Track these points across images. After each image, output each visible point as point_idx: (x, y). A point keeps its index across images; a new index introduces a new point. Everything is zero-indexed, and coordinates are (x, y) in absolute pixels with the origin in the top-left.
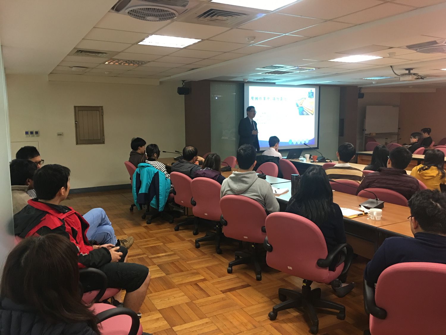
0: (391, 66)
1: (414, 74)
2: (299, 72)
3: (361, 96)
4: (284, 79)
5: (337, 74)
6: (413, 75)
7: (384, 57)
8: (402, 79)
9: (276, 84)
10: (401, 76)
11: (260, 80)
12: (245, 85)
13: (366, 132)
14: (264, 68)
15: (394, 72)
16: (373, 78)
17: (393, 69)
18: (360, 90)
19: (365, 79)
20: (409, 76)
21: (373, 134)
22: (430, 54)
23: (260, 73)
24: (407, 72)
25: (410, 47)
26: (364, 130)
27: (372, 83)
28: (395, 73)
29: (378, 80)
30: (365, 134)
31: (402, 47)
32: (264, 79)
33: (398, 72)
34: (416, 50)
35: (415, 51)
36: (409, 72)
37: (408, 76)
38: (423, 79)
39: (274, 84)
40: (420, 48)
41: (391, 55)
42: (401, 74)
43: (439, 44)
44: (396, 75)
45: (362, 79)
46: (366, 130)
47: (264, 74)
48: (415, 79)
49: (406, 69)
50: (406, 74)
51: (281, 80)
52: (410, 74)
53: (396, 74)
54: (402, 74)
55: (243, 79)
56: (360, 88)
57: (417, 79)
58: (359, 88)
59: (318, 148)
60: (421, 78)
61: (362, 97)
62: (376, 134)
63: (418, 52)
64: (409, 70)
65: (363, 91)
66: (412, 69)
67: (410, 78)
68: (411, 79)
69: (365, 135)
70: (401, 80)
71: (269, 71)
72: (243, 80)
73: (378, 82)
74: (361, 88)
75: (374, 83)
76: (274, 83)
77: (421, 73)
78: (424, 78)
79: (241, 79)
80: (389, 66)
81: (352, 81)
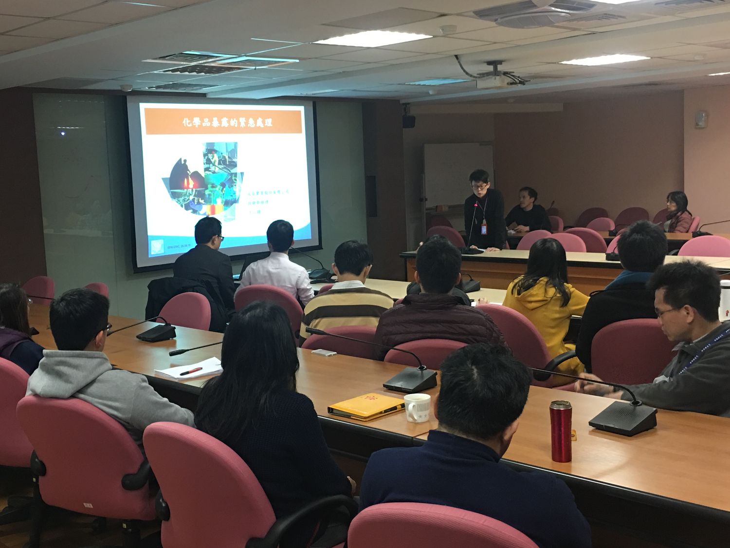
0: (456, 56)
1: (505, 74)
2: (254, 68)
3: (410, 122)
4: (224, 86)
5: (345, 74)
6: (503, 76)
7: (434, 37)
8: (481, 84)
9: (209, 96)
10: (479, 77)
11: (165, 87)
12: (129, 98)
13: (429, 204)
14: (163, 58)
15: (462, 68)
16: (427, 83)
17: (461, 62)
18: (405, 109)
19: (411, 83)
20: (495, 79)
21: (444, 209)
22: (523, 30)
23: (161, 72)
24: (491, 68)
25: (482, 14)
26: (422, 200)
27: (429, 93)
28: (464, 71)
29: (440, 86)
30: (427, 210)
31: (466, 14)
32: (174, 86)
33: (474, 70)
34: (496, 20)
35: (493, 24)
36: (496, 68)
37: (494, 77)
38: (524, 84)
39: (202, 98)
40: (502, 16)
41: (448, 32)
42: (478, 74)
43: (539, 8)
44: (467, 76)
45: (404, 84)
46: (426, 200)
47: (170, 72)
48: (508, 84)
49: (489, 63)
50: (488, 74)
51: (217, 86)
52: (496, 73)
53: (467, 73)
54: (480, 74)
55: (121, 86)
56: (406, 104)
57: (512, 84)
58: (403, 104)
59: (319, 247)
60: (521, 83)
61: (413, 126)
62: (450, 207)
63: (501, 24)
64: (494, 63)
65: (413, 112)
66: (500, 62)
67: (496, 82)
68: (499, 85)
69: (427, 212)
70: (479, 86)
71: (181, 67)
72: (119, 88)
73: (440, 89)
74: (409, 104)
75: (431, 92)
76: (204, 95)
77: (520, 70)
78: (526, 83)
79: (115, 86)
80: (452, 56)
81: (381, 90)
